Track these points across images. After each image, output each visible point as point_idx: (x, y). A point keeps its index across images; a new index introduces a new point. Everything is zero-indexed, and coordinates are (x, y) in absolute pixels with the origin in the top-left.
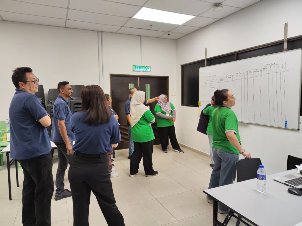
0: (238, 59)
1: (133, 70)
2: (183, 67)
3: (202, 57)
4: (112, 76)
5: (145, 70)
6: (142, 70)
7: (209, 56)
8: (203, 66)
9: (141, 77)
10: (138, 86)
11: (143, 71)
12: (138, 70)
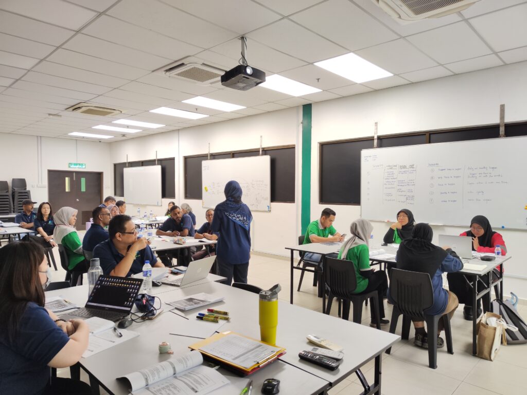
0: (142, 165)
1: (69, 167)
2: (115, 165)
3: (124, 161)
4: (50, 172)
5: (80, 167)
6: (77, 167)
7: (129, 161)
8: (126, 167)
9: (77, 173)
10: (74, 179)
11: (79, 168)
12: (74, 167)
